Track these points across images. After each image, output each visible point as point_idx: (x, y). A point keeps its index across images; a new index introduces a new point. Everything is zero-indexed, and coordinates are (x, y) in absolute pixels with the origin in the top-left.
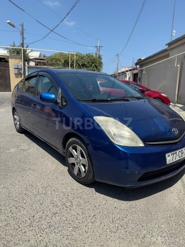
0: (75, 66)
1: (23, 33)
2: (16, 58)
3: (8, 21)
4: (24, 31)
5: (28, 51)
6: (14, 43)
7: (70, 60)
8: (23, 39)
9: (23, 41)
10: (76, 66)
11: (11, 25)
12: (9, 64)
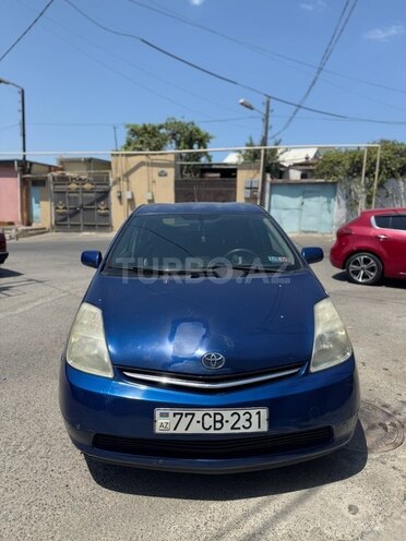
0: (376, 173)
1: (267, 117)
2: (250, 168)
3: (242, 101)
4: (270, 114)
5: (279, 151)
6: (251, 139)
7: (365, 161)
8: (267, 128)
9: (266, 133)
10: (380, 173)
11: (247, 106)
12: (236, 181)
